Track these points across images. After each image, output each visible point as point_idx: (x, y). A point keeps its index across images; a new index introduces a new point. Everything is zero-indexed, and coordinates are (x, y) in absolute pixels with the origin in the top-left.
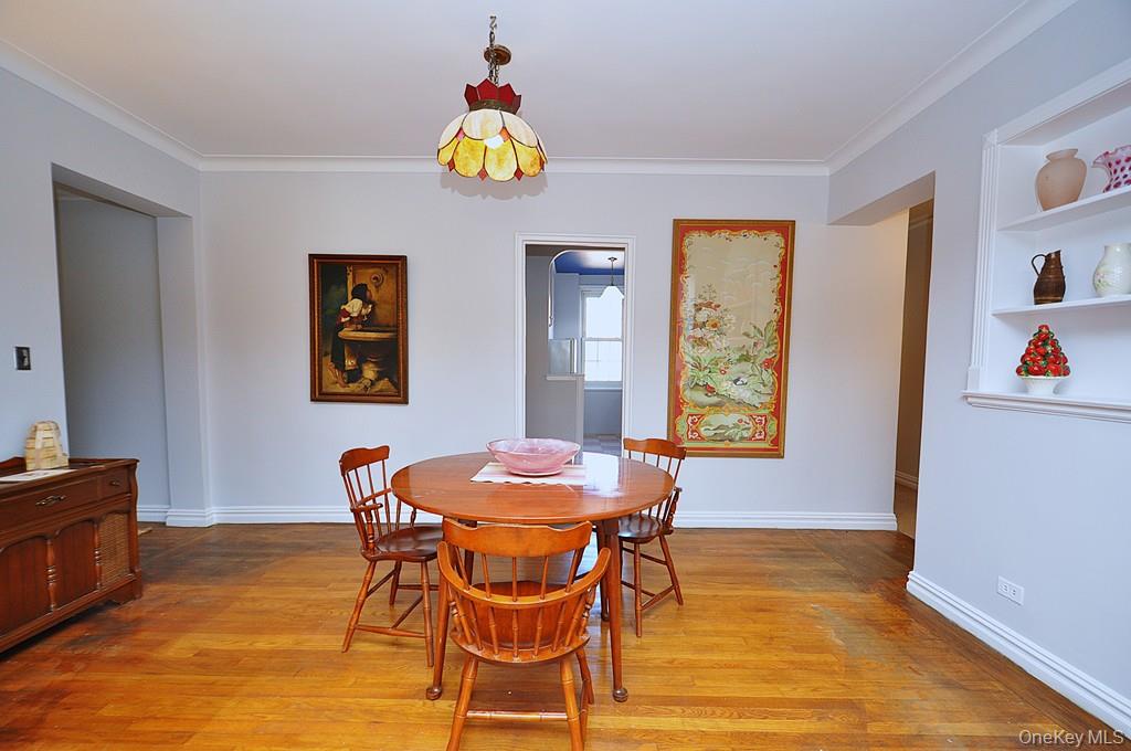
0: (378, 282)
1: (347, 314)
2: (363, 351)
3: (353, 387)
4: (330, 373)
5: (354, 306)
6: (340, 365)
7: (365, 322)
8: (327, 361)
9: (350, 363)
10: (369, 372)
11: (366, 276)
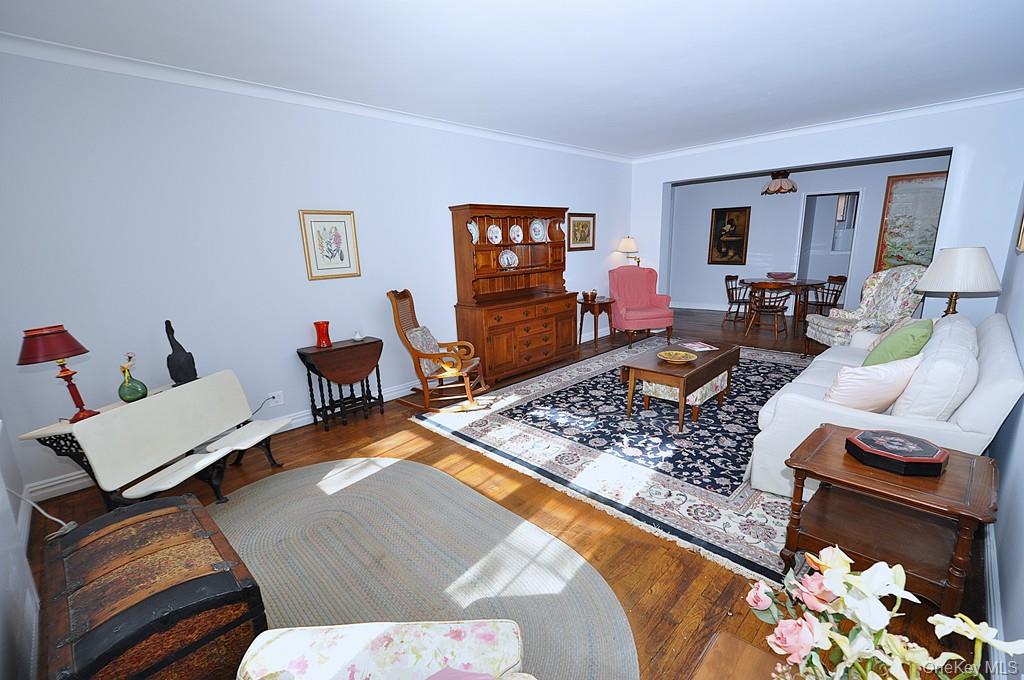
0: (738, 217)
1: (724, 231)
2: (729, 245)
3: (724, 259)
4: (716, 254)
5: (728, 227)
6: (720, 251)
7: (731, 234)
8: (715, 249)
9: (723, 250)
10: (731, 253)
11: (733, 216)
